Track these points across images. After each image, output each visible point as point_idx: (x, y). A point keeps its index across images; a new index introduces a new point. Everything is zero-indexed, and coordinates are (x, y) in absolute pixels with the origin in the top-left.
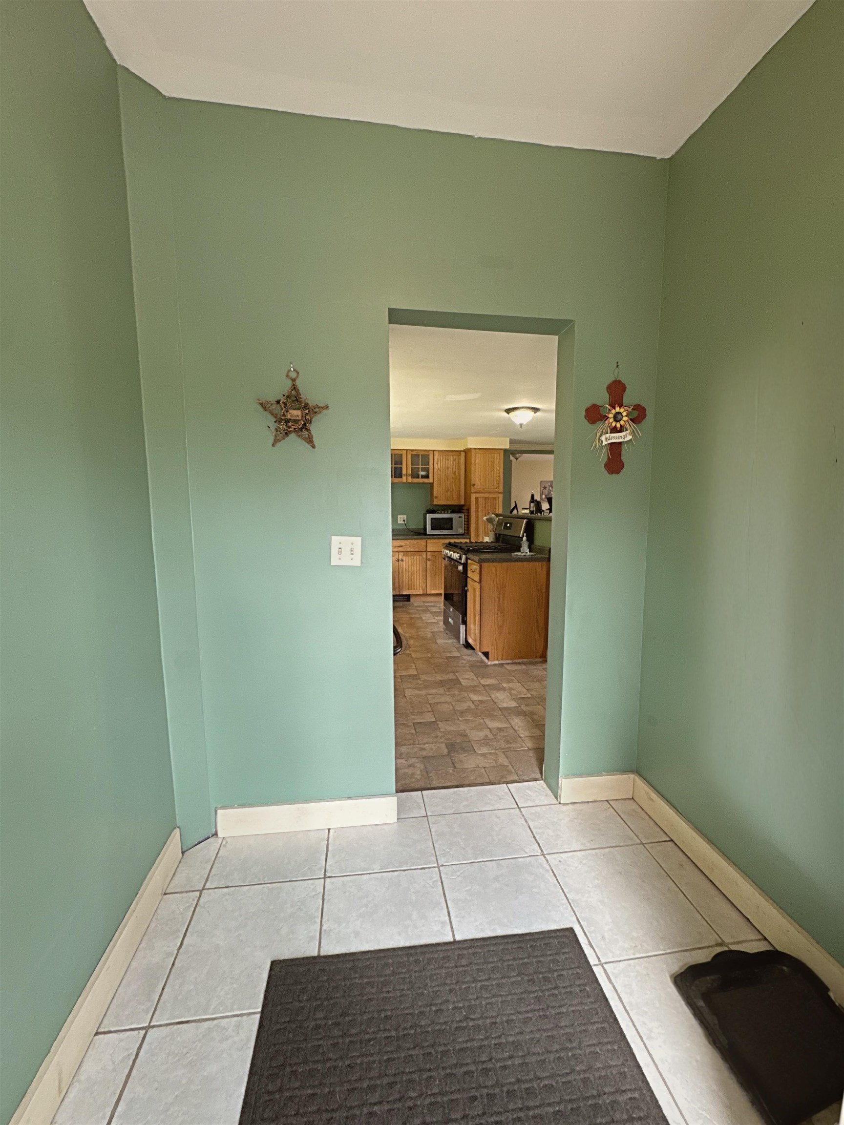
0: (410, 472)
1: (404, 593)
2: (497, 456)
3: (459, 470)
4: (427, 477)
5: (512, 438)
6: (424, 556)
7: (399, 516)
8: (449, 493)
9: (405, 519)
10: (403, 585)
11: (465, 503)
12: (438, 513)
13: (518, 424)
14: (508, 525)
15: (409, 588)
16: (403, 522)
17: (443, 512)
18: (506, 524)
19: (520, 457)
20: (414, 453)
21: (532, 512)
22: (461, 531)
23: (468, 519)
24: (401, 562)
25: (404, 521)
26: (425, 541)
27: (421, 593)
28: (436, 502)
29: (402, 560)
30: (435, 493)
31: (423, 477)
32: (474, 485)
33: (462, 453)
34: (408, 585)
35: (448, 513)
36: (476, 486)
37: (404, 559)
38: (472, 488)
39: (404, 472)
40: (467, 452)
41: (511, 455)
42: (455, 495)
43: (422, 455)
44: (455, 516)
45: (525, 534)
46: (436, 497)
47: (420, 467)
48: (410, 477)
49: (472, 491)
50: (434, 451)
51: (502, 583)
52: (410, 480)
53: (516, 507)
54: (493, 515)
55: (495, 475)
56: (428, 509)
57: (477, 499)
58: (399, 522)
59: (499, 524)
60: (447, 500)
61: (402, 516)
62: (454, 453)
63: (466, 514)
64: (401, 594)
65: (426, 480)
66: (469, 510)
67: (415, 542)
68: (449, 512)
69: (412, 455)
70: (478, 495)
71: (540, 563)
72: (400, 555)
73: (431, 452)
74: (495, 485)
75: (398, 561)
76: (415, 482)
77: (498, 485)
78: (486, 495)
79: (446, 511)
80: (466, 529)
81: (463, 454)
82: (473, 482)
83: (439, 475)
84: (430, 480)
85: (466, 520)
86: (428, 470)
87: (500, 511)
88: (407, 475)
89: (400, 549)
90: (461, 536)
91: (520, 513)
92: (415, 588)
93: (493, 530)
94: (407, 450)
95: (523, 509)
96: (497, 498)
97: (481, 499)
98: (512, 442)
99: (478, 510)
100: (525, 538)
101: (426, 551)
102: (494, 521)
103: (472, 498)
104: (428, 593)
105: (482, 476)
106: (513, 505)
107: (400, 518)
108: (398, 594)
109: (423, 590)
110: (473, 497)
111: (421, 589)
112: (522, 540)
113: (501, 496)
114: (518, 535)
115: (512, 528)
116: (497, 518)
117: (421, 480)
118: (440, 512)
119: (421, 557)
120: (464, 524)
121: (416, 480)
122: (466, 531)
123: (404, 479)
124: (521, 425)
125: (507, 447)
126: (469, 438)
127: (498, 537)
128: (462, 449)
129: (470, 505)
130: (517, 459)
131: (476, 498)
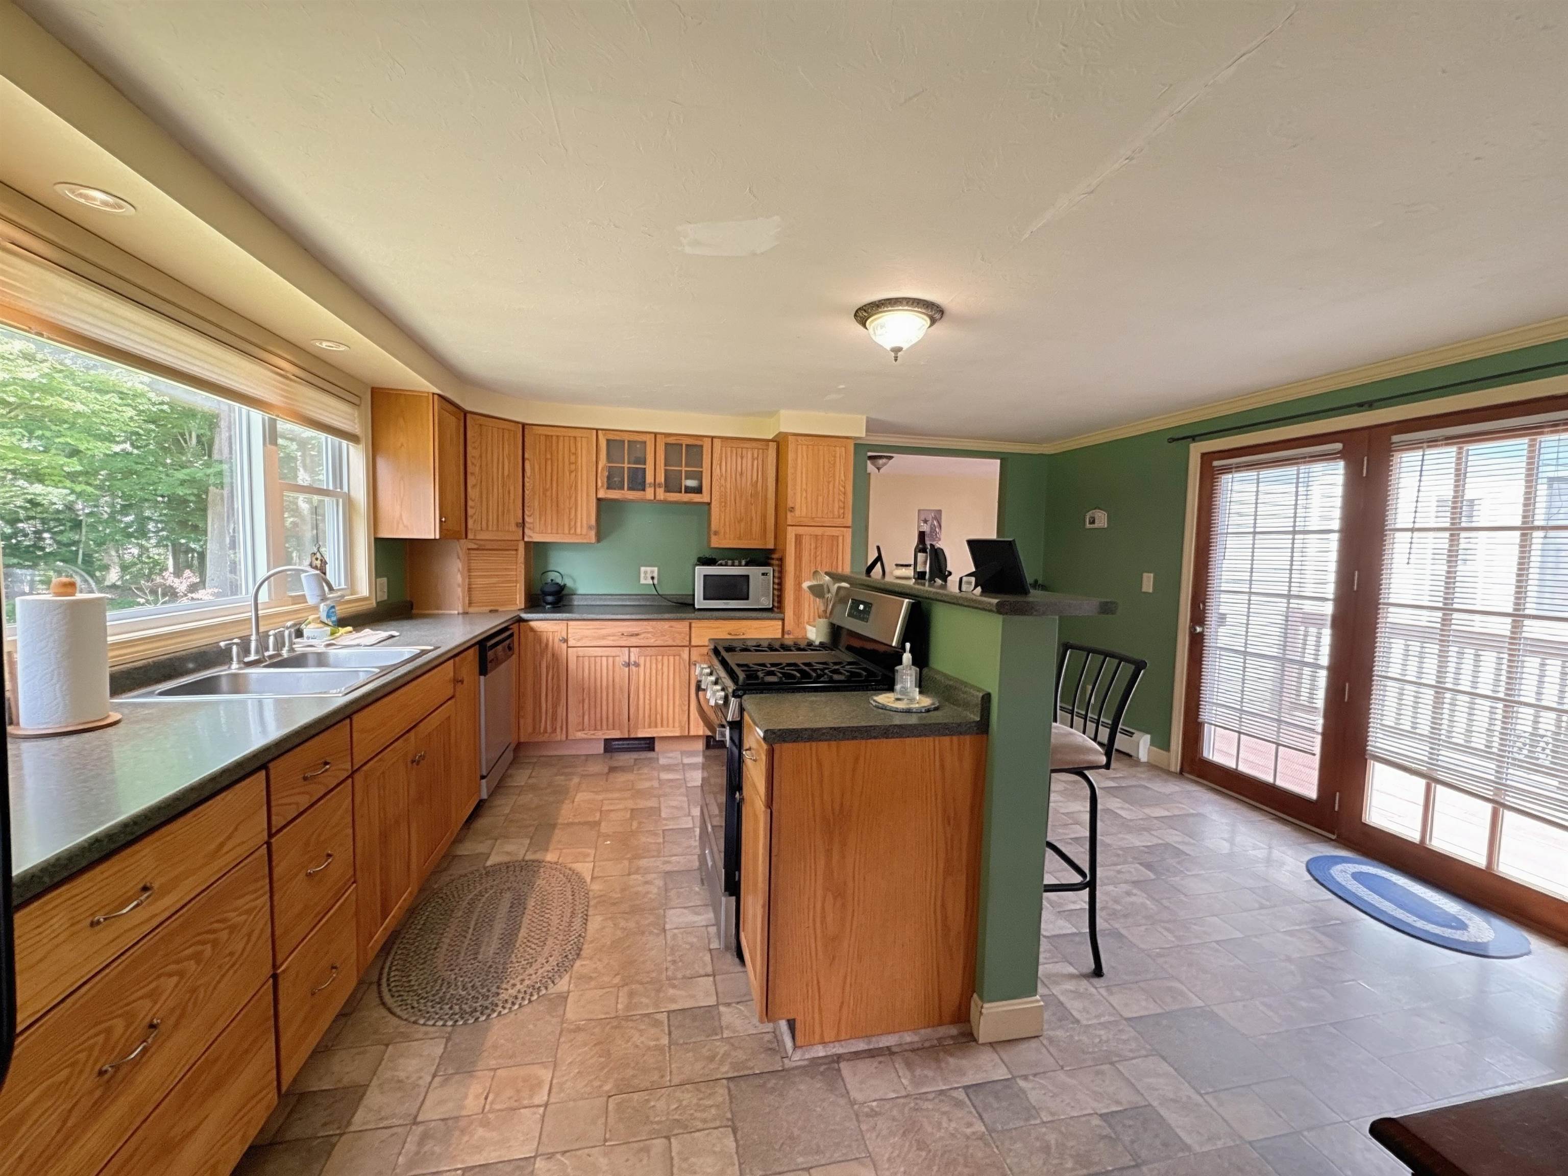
0: (661, 479)
1: (640, 735)
2: (841, 451)
3: (765, 479)
4: (698, 490)
5: (873, 416)
6: (685, 655)
7: (643, 569)
8: (743, 524)
9: (656, 575)
10: (637, 718)
11: (775, 544)
12: (721, 565)
13: (888, 346)
14: (861, 607)
15: (653, 724)
16: (651, 582)
17: (730, 562)
18: (856, 603)
19: (885, 464)
20: (671, 440)
21: (921, 576)
22: (766, 602)
23: (780, 578)
24: (633, 668)
25: (653, 578)
26: (687, 623)
27: (677, 734)
28: (715, 542)
29: (637, 665)
30: (714, 527)
31: (689, 490)
32: (792, 509)
33: (770, 443)
34: (650, 717)
35: (740, 565)
36: (797, 513)
37: (642, 661)
38: (789, 515)
39: (649, 479)
40: (780, 442)
41: (869, 462)
42: (756, 528)
43: (687, 445)
44: (754, 572)
45: (908, 645)
46: (716, 533)
47: (684, 469)
48: (662, 490)
49: (789, 522)
50: (713, 438)
51: (837, 807)
52: (661, 494)
53: (879, 559)
54: (827, 578)
55: (836, 490)
56: (701, 555)
57: (798, 538)
58: (643, 581)
59: (841, 598)
60: (740, 538)
61: (649, 569)
62: (754, 444)
63: (776, 568)
64: (632, 736)
65: (696, 498)
66: (781, 560)
67: (666, 625)
68: (743, 562)
69: (666, 444)
70: (801, 530)
71: (955, 738)
72: (632, 655)
73: (705, 439)
74: (836, 510)
75: (628, 665)
76: (672, 499)
77: (842, 511)
78: (819, 531)
79: (737, 562)
80: (776, 599)
81: (773, 446)
82: (790, 504)
83: (723, 489)
84: (704, 498)
85: (776, 581)
86: (699, 476)
87: (847, 570)
88: (655, 485)
89: (634, 641)
90: (765, 614)
91: (888, 579)
92: (665, 723)
93: (824, 615)
94: (656, 434)
95: (897, 565)
96: (840, 539)
97: (808, 538)
98: (872, 426)
99: (800, 561)
100: (907, 657)
101: (690, 646)
102: (829, 591)
103: (788, 537)
104: (692, 733)
105: (809, 490)
106: (872, 556)
107: (646, 573)
108: (627, 736)
109: (682, 727)
110: (791, 533)
111: (677, 724)
112: (900, 663)
113: (848, 533)
114: (889, 643)
115: (872, 617)
116: (837, 585)
117: (687, 497)
118: (723, 562)
119: (677, 658)
120: (774, 589)
121: (674, 497)
122: (776, 604)
123: (649, 493)
124: (897, 350)
125: (859, 431)
126: (783, 412)
127: (836, 631)
128: (771, 437)
129: (784, 551)
130: (879, 469)
131: (796, 535)
